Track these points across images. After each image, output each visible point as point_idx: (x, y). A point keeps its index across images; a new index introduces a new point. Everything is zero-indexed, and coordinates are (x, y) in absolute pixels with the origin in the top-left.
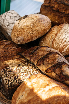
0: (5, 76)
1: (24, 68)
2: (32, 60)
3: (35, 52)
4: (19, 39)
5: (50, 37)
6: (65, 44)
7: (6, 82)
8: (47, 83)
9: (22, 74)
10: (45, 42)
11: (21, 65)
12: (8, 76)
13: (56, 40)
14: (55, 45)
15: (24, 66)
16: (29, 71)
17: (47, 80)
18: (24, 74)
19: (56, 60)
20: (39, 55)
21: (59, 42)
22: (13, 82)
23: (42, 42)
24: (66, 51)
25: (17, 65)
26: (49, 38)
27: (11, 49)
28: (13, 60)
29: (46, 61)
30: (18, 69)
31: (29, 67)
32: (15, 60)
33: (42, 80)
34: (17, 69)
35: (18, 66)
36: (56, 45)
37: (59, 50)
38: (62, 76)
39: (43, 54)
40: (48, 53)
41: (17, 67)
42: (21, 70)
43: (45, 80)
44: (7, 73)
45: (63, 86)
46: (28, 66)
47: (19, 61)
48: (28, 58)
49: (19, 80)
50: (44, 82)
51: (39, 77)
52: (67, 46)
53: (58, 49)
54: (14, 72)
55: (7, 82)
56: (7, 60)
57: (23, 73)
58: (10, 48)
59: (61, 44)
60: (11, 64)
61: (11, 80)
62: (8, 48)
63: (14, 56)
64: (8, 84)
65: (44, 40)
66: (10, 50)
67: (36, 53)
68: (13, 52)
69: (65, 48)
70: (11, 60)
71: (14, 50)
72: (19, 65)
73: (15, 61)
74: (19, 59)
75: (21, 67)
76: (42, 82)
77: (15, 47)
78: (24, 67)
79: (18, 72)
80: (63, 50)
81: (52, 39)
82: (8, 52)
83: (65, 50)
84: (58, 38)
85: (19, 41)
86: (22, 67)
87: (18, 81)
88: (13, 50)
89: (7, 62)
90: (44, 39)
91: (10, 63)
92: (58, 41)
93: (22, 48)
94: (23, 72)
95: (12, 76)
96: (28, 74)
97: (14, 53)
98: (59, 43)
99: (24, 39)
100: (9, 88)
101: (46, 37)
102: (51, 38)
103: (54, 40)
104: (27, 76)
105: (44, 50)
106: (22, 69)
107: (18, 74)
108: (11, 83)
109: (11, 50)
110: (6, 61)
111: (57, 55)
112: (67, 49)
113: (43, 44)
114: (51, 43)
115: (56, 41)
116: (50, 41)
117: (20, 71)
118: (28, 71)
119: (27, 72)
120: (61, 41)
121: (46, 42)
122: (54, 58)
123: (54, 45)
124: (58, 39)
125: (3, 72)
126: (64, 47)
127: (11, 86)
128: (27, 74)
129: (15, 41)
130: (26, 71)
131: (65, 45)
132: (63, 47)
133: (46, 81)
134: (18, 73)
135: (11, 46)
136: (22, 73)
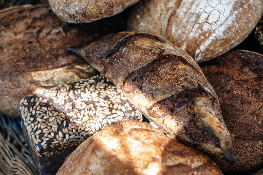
0: (32, 119)
1: (86, 96)
2: (109, 75)
3: (118, 51)
4: (72, 11)
5: (163, 5)
6: (206, 30)
7: (34, 138)
8: (150, 153)
9: (79, 115)
10: (148, 18)
11: (76, 87)
12: (40, 120)
13: (177, 17)
14: (176, 30)
15: (86, 90)
16: (101, 107)
17: (151, 141)
18: (86, 114)
19: (178, 81)
20: (128, 61)
21: (188, 21)
22: (55, 137)
23: (138, 17)
24: (207, 50)
25: (66, 86)
26: (159, 9)
27: (48, 34)
28: (54, 70)
29: (150, 82)
30: (70, 100)
31: (99, 94)
32: (61, 69)
33: (137, 142)
34: (67, 98)
35: (69, 91)
36: (180, 32)
37: (188, 46)
38: (194, 130)
39: (140, 61)
40: (155, 57)
41: (66, 94)
42: (78, 102)
43: (146, 141)
44: (36, 110)
45: (195, 160)
46: (96, 89)
47: (70, 74)
48: (96, 67)
49: (71, 132)
50: (143, 149)
51: (130, 133)
52: (209, 36)
53: (185, 43)
54: (57, 107)
55: (36, 137)
56: (36, 69)
57: (82, 112)
58: (45, 31)
59: (194, 30)
60: (47, 81)
61: (49, 134)
62: (39, 32)
63: (57, 57)
64: (39, 144)
65: (143, 13)
66: (44, 37)
67: (122, 56)
68: (55, 46)
69: (203, 41)
70: (48, 69)
71: (58, 38)
72: (72, 87)
73: (59, 74)
74: (72, 68)
75: (76, 92)
76: (139, 149)
77: (61, 29)
78: (85, 92)
79: (68, 106)
80: (198, 46)
81: (168, 10)
82: (40, 45)
83: (202, 48)
84: (184, 10)
85: (70, 16)
86: (79, 91)
87: (70, 135)
88: (55, 40)
89: (36, 74)
90: (143, 11)
91: (44, 78)
92: (185, 20)
93: (79, 32)
94: (82, 108)
95: (51, 120)
96: (97, 114)
97: (58, 49)
98: (189, 27)
99: (85, 12)
100: (41, 154)
101: (149, 5)
102: (164, 9)
103: (174, 14)
104: (95, 122)
105: (144, 47)
106: (79, 100)
107: (68, 114)
108: (49, 142)
109: (49, 37)
110: (33, 74)
111: (180, 66)
112: (209, 45)
113: (142, 24)
114: (165, 23)
115: (178, 20)
116: (163, 16)
117: (74, 106)
118: (97, 104)
119: (93, 109)
120: (193, 19)
121: (150, 19)
122: (174, 75)
123: (173, 31)
124: (185, 13)
125: (25, 106)
126: (202, 37)
127: (49, 149)
128: (95, 114)
129: (61, 14)
130: (91, 106)
131: (206, 32)
132: (199, 37)
133: (147, 145)
134: (69, 111)
135: (49, 23)
136: (80, 111)
